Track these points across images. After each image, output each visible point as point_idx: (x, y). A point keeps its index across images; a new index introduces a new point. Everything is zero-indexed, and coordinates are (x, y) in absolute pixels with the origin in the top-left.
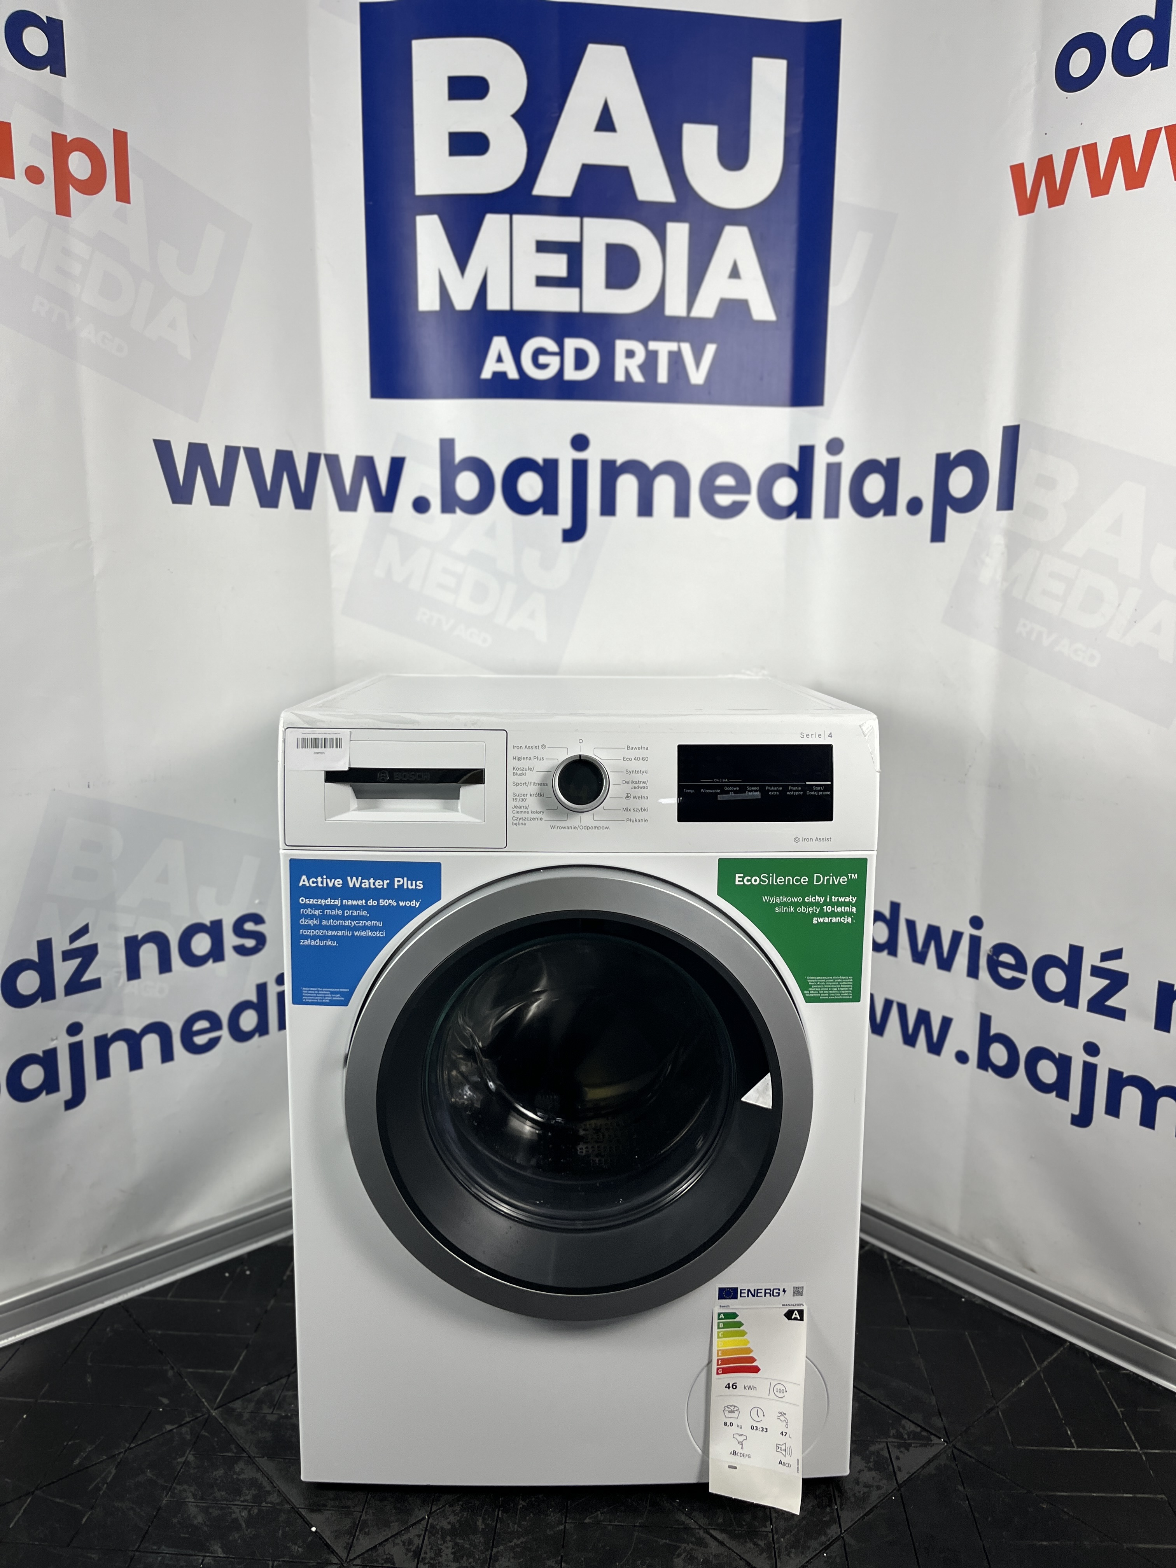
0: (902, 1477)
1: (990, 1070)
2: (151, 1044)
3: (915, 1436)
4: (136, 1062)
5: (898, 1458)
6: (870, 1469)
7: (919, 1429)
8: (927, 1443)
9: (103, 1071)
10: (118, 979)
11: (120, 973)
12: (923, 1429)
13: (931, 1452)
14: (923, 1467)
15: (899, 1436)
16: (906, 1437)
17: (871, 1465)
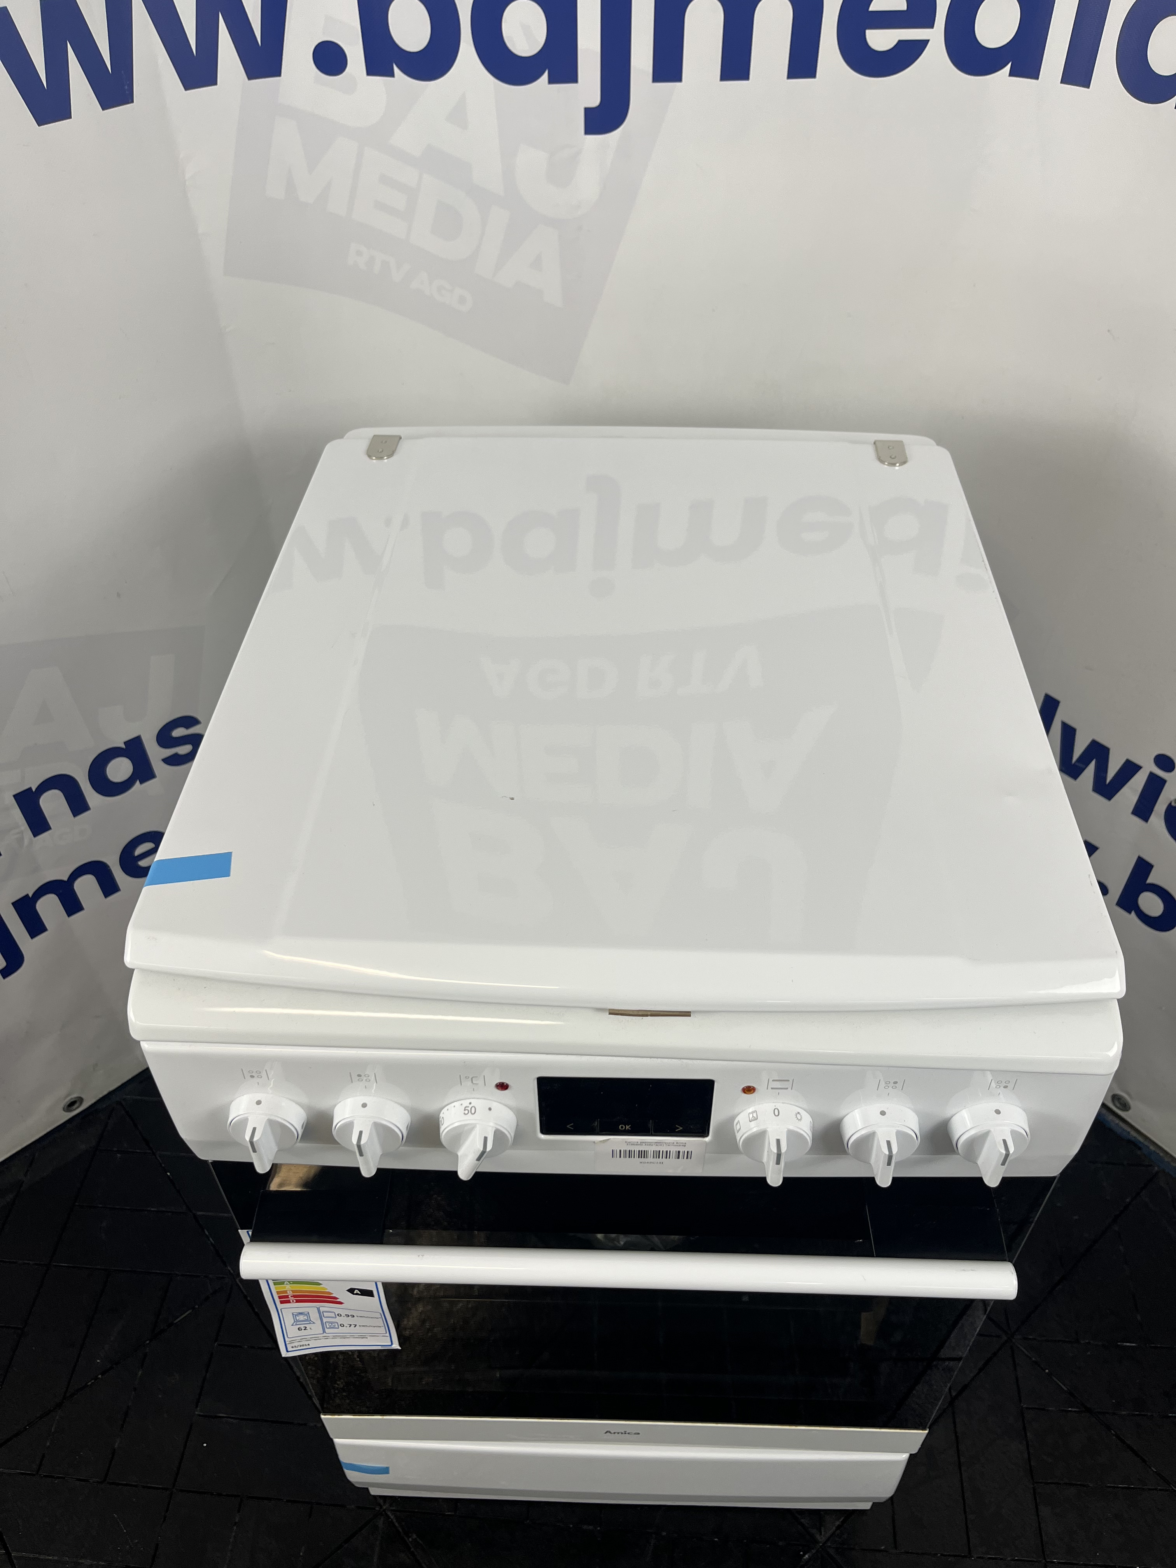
1: (1133, 913)
2: (86, 887)
4: (72, 905)
9: (35, 927)
10: (20, 840)
11: (22, 832)
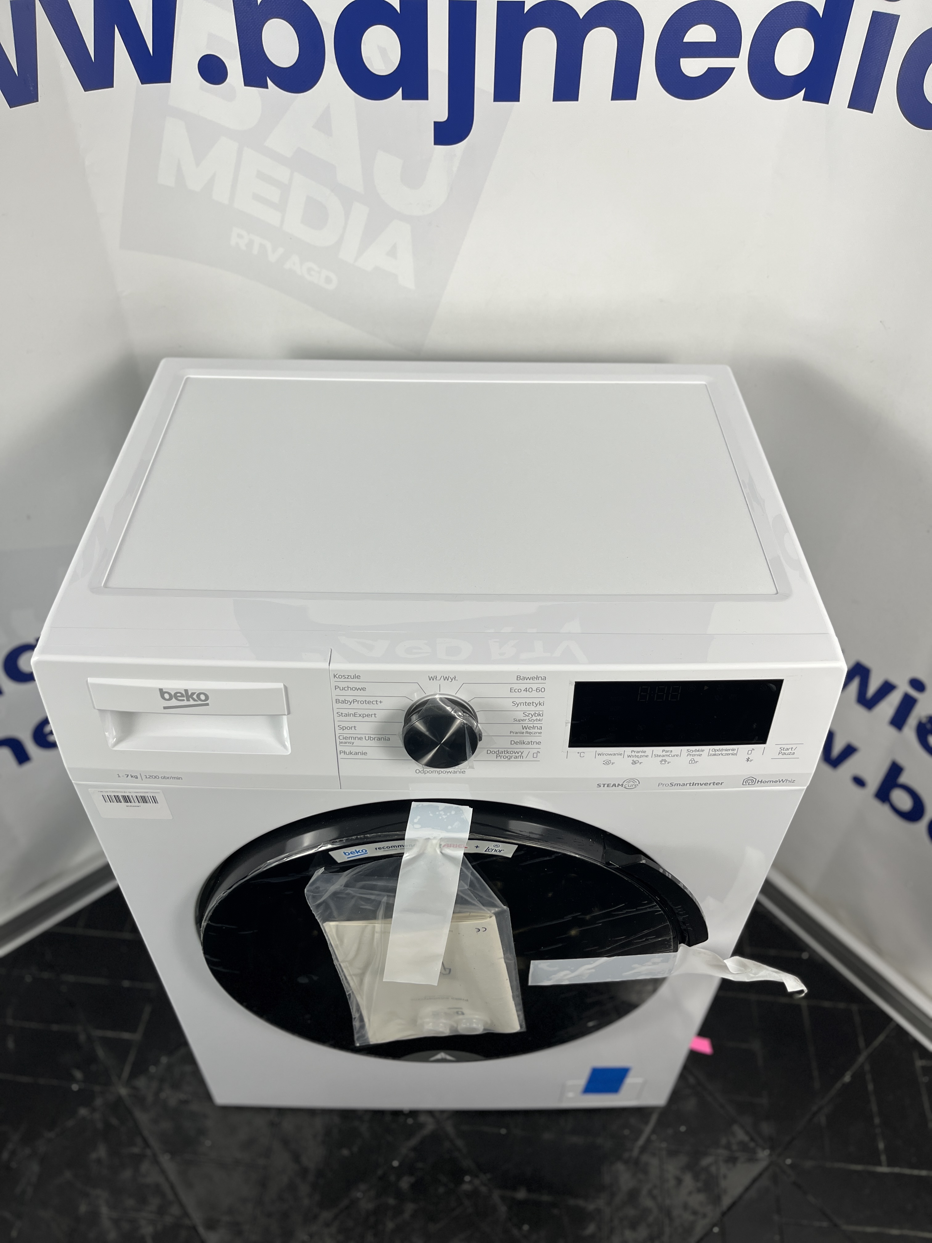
0: (727, 1201)
1: (887, 805)
3: (744, 1147)
5: (725, 1177)
6: (699, 1191)
7: (746, 1138)
8: (752, 1159)
12: (752, 1139)
13: (755, 1169)
14: (747, 1189)
15: (728, 1147)
16: (735, 1147)
17: (700, 1185)
